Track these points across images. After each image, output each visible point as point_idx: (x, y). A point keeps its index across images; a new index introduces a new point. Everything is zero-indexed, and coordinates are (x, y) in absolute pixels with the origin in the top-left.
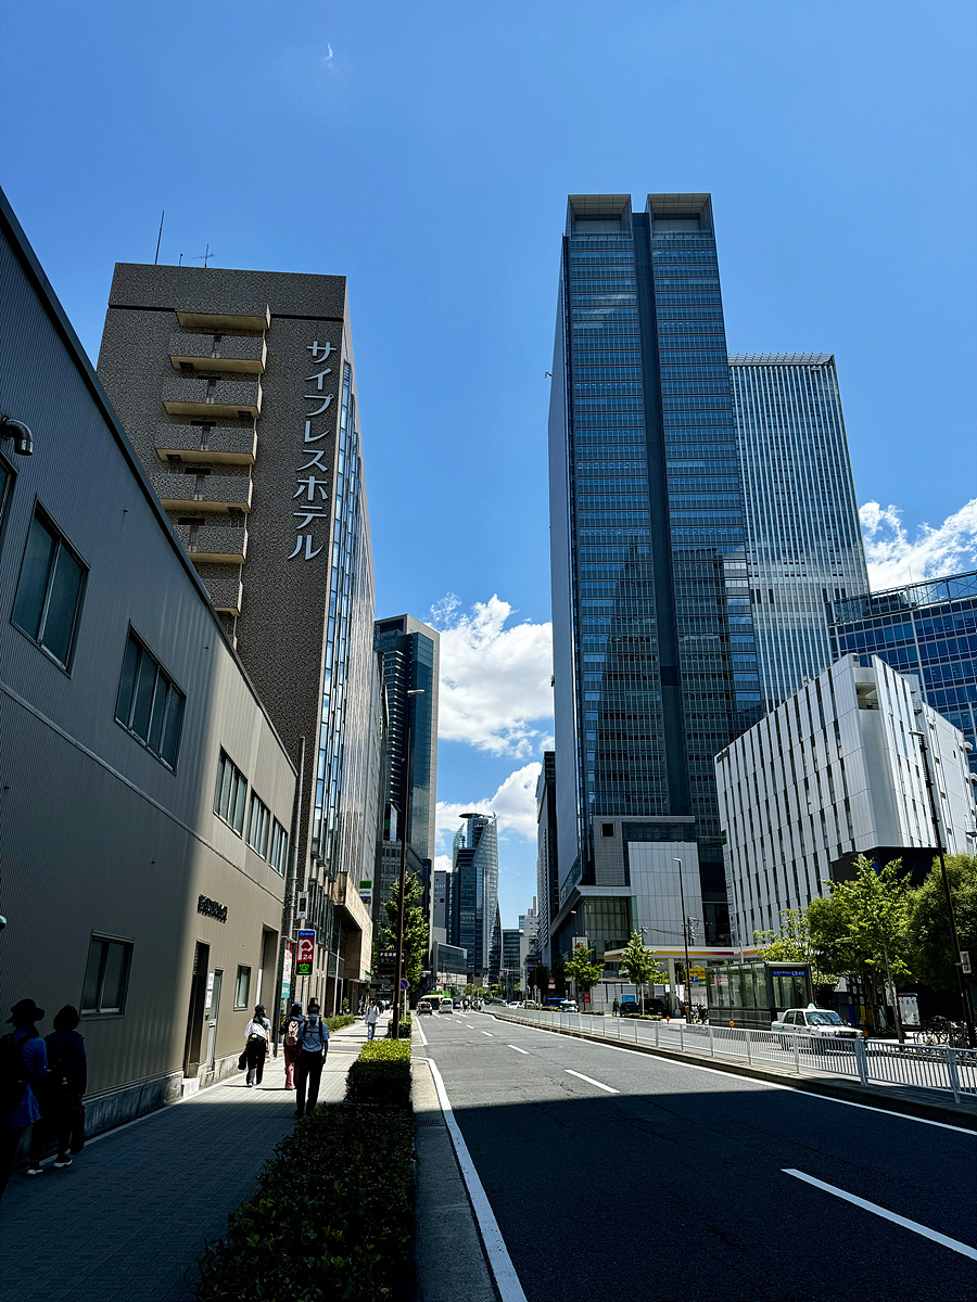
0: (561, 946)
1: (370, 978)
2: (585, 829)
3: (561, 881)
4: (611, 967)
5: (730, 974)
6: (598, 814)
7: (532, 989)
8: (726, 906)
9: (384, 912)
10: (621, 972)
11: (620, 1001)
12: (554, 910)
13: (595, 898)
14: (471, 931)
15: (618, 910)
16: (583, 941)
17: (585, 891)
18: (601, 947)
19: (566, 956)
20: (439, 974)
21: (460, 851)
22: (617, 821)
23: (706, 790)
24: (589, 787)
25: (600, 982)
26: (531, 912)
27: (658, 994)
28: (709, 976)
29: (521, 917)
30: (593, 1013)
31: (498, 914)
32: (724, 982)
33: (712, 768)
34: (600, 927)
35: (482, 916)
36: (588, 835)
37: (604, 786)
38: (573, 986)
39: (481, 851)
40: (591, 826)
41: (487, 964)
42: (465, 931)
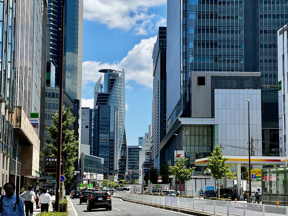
0: (166, 156)
1: (38, 176)
2: (186, 81)
3: (168, 115)
4: (199, 169)
5: (278, 173)
6: (195, 70)
7: (147, 183)
8: (278, 130)
9: (48, 134)
10: (205, 172)
11: (204, 190)
12: (163, 133)
13: (191, 126)
14: (106, 147)
15: (205, 133)
16: (182, 153)
17: (184, 121)
18: (193, 156)
19: (169, 162)
20: (85, 173)
21: (99, 94)
22: (208, 75)
23: (270, 54)
24: (190, 52)
25: (191, 178)
26: (147, 135)
27: (229, 185)
28: (264, 174)
29: (141, 138)
30: (186, 197)
31: (125, 136)
32: (274, 179)
33: (275, 39)
34: (193, 144)
35: (114, 137)
36: (187, 84)
37: (199, 51)
38: (174, 180)
39: (113, 95)
40: (190, 79)
41: (117, 167)
42: (103, 147)
